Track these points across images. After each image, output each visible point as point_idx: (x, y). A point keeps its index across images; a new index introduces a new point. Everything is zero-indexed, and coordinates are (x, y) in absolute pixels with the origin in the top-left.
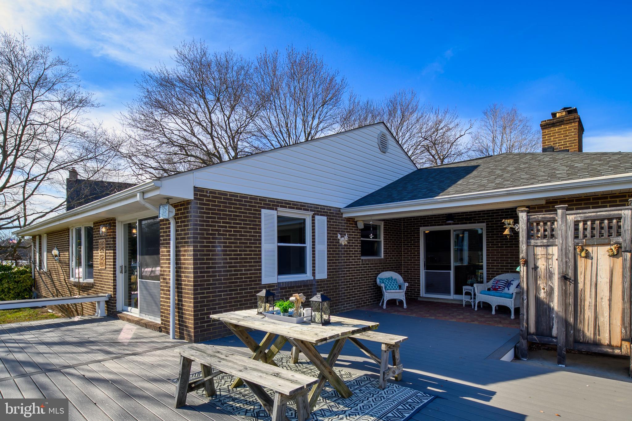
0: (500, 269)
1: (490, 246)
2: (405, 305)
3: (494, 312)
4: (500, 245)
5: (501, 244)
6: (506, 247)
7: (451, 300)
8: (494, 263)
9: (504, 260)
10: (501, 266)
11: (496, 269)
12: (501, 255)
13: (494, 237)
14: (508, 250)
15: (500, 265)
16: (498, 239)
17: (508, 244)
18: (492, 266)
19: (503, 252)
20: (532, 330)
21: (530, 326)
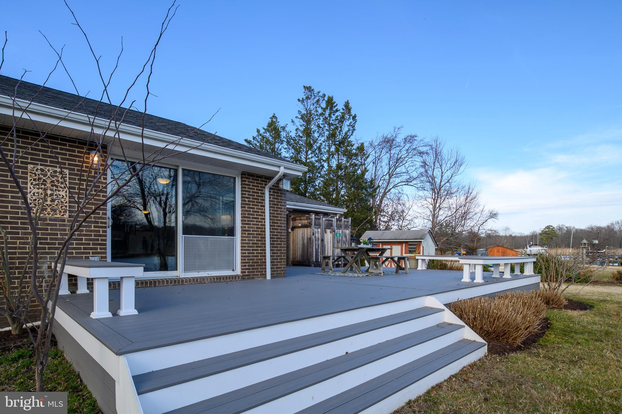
20: (314, 261)
21: (314, 259)
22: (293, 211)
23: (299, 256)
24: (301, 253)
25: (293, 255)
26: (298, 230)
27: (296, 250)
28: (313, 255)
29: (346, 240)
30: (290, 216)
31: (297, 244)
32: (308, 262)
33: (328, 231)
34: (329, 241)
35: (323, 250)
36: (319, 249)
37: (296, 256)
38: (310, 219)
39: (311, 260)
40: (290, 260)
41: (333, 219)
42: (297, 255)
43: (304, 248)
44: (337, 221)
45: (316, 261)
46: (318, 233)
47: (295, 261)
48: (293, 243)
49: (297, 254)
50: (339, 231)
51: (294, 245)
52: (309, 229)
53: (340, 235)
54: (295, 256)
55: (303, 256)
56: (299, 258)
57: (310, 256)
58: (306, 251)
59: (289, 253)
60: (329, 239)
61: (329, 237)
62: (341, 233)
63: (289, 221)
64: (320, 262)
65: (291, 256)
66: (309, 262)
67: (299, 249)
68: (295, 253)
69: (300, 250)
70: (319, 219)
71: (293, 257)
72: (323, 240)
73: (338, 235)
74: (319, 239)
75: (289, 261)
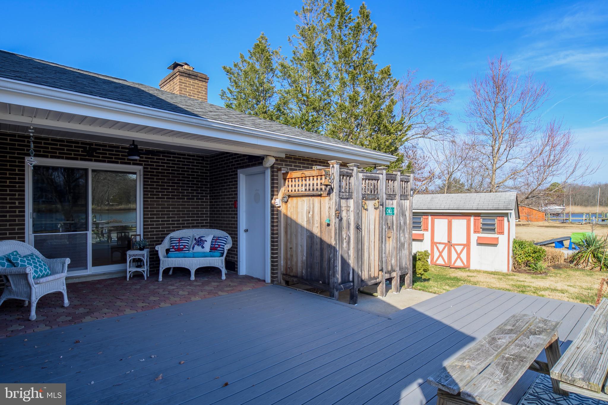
0: (160, 224)
1: (149, 196)
2: (66, 301)
3: (193, 277)
4: (160, 196)
5: (162, 195)
6: (167, 198)
7: (89, 276)
8: (154, 218)
9: (166, 214)
10: (162, 221)
11: (156, 225)
12: (162, 208)
13: (154, 185)
14: (170, 202)
15: (160, 220)
16: (158, 188)
17: (169, 195)
18: (151, 221)
19: (165, 205)
20: (340, 280)
21: (339, 276)
22: (286, 157)
23: (300, 264)
24: (304, 258)
25: (286, 259)
26: (297, 202)
27: (294, 249)
28: (335, 266)
29: (405, 223)
30: (280, 170)
31: (296, 236)
32: (324, 283)
33: (370, 204)
34: (372, 227)
35: (358, 251)
36: (349, 249)
37: (294, 263)
38: (327, 175)
39: (331, 281)
40: (279, 272)
41: (380, 176)
42: (297, 262)
43: (311, 247)
44: (387, 180)
45: (343, 282)
46: (348, 211)
47: (292, 274)
48: (286, 232)
49: (295, 259)
50: (391, 202)
51: (289, 237)
52: (325, 200)
53: (393, 211)
54: (291, 263)
55: (309, 265)
56: (299, 270)
57: (329, 270)
58: (318, 254)
59: (277, 253)
60: (372, 222)
61: (372, 218)
62: (395, 206)
63: (277, 180)
64: (353, 281)
65: (282, 262)
66: (327, 284)
67: (300, 247)
68: (292, 256)
69: (302, 251)
70: (350, 176)
71: (287, 263)
72: (358, 228)
73: (389, 211)
74: (349, 224)
75: (277, 273)
